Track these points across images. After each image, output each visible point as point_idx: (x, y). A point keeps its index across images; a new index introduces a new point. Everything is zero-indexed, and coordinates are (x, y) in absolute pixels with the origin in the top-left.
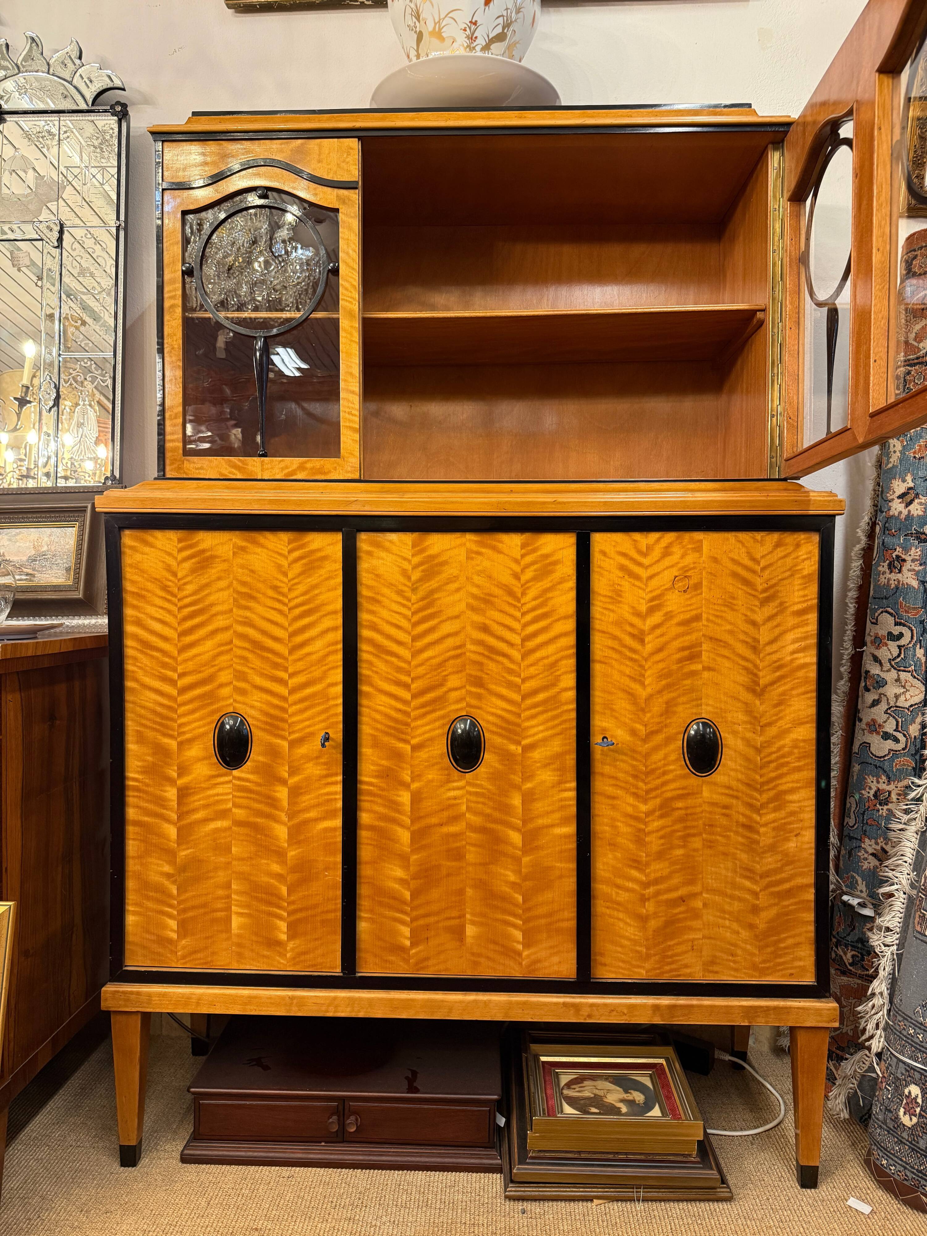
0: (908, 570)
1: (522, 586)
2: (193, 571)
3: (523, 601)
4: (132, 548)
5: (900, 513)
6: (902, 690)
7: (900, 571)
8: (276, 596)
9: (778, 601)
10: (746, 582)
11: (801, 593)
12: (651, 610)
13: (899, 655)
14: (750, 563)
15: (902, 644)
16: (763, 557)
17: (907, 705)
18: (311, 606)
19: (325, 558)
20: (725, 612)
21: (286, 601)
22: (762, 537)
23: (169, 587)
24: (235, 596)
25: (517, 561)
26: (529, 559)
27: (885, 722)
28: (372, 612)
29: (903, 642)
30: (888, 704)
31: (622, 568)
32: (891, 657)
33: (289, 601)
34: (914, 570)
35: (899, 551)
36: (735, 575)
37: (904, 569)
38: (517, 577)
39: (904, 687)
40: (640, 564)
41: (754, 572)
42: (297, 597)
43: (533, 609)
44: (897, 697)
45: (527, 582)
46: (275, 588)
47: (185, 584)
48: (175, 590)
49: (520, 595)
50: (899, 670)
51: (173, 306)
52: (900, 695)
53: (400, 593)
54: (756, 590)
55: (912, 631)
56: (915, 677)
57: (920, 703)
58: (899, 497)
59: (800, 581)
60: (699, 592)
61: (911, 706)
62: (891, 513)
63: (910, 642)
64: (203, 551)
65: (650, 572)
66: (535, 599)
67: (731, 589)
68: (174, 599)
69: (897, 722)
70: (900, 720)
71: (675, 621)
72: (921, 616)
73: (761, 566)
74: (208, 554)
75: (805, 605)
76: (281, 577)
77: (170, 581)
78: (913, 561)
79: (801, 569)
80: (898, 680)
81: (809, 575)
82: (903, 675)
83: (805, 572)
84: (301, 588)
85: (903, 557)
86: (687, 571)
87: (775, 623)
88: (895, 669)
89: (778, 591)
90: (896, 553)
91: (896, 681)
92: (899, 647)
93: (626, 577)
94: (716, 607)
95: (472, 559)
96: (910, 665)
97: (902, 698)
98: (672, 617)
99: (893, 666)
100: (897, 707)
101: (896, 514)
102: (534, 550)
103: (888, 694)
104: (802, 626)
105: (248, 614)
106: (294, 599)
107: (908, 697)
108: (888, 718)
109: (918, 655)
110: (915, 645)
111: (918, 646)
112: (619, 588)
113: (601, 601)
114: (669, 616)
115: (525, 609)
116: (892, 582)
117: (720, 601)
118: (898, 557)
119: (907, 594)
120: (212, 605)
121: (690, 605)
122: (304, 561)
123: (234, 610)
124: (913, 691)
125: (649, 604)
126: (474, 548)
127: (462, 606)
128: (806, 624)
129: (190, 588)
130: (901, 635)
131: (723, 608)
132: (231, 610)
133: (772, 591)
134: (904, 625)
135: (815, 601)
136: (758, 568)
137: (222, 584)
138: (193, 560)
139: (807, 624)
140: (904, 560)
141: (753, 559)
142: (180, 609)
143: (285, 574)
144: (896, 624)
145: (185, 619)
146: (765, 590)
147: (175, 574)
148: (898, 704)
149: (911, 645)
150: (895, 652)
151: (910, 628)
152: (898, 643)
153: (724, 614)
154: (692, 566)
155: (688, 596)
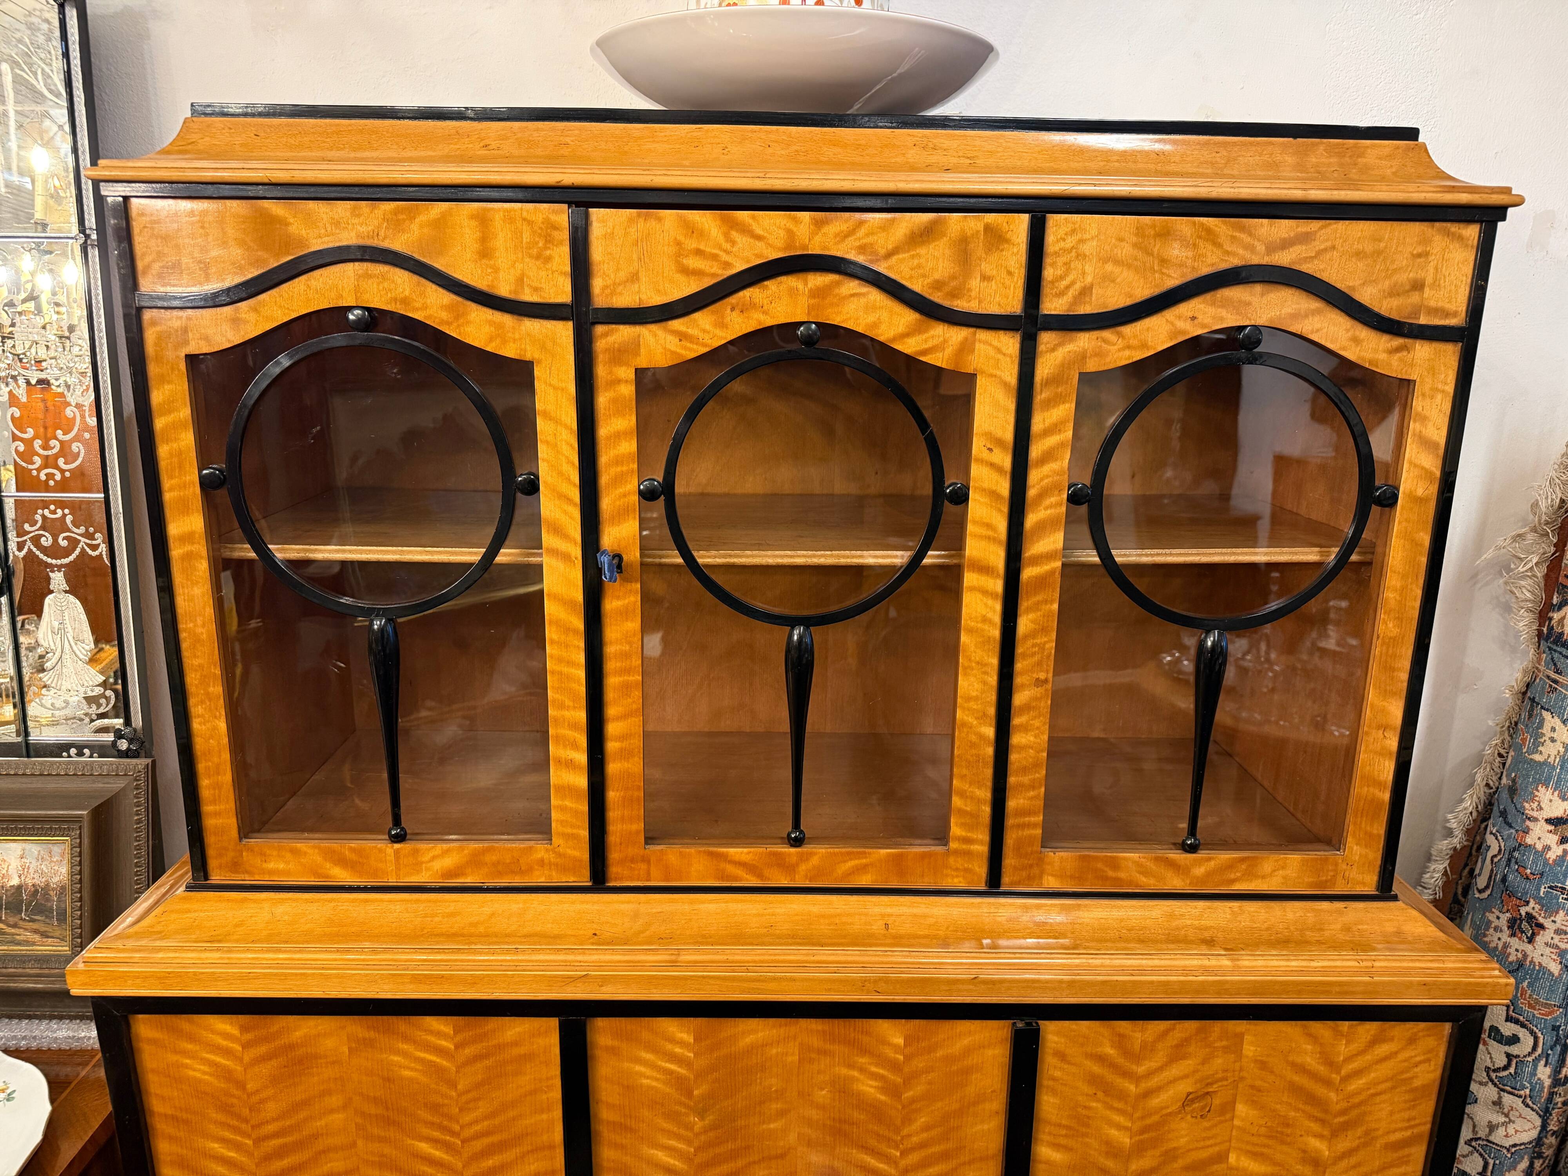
0: (1546, 944)
1: (904, 1107)
2: (275, 1080)
3: (905, 1132)
4: (154, 1042)
5: (1548, 848)
6: (1502, 1119)
7: (1531, 940)
8: (436, 1119)
9: (1364, 1128)
10: (1312, 1099)
11: (1406, 1115)
12: (1139, 1149)
13: (1506, 1068)
14: (1322, 1069)
15: (1515, 1053)
16: (1348, 1059)
17: (1507, 1143)
18: (504, 1136)
19: (529, 1057)
20: (1268, 1146)
21: (457, 1128)
22: (1350, 1027)
23: (232, 1106)
24: (359, 1120)
25: (895, 1067)
26: (919, 1063)
27: (1464, 1156)
28: (621, 1147)
29: (1514, 1050)
30: (1474, 1131)
31: (1094, 1080)
32: (1490, 1065)
33: (462, 1127)
34: (1557, 947)
35: (1532, 907)
36: (1296, 1090)
37: (1539, 939)
38: (894, 1091)
39: (1507, 1115)
40: (1126, 1074)
41: (1328, 1083)
42: (476, 1122)
43: (922, 1146)
44: (1492, 1128)
45: (913, 1101)
46: (435, 1108)
47: (262, 1101)
48: (246, 1112)
49: (898, 1122)
50: (1503, 1090)
51: (189, 557)
52: (1497, 1126)
53: (672, 1116)
54: (1326, 1111)
55: (1536, 1039)
56: (1527, 1106)
57: (1530, 1142)
58: (1549, 821)
59: (1407, 1097)
60: (1228, 1116)
61: (1515, 1145)
62: (1529, 840)
63: (1529, 1054)
64: (291, 1047)
65: (1144, 1085)
66: (927, 1128)
67: (1282, 1109)
68: (244, 1126)
69: (1486, 1165)
70: (1491, 1162)
71: (1180, 1163)
72: (1556, 1019)
73: (1343, 1072)
74: (301, 1052)
75: (1408, 1133)
76: (444, 1089)
77: (233, 1096)
78: (1558, 932)
79: (1412, 1078)
80: (1498, 1103)
81: (1424, 1086)
82: (1507, 1099)
83: (1417, 1083)
84: (483, 1108)
85: (1541, 920)
86: (1211, 1084)
87: (1353, 1160)
88: (1495, 1085)
89: (1364, 1114)
90: (1528, 909)
91: (1494, 1103)
92: (1509, 1056)
93: (1100, 1094)
94: (1255, 1140)
95: (811, 1061)
96: (1523, 1087)
97: (1501, 1131)
98: (1175, 1158)
99: (1492, 1081)
100: (1488, 1141)
101: (1539, 847)
102: (931, 1049)
103: (1477, 1119)
104: (1398, 1166)
105: (387, 1150)
106: (470, 1124)
107: (1511, 1131)
108: (1471, 1153)
109: (1539, 1076)
110: (1536, 1061)
111: (1543, 1062)
112: (1084, 1112)
113: (1050, 1134)
114: (1170, 1156)
115: (907, 1144)
116: (1512, 950)
117: (1263, 1130)
118: (1530, 917)
119: (1537, 979)
120: (315, 1136)
121: (1209, 1138)
122: (487, 1062)
123: (360, 1143)
124: (1519, 1124)
125: (1137, 1138)
126: (816, 1042)
127: (792, 1138)
128: (1404, 1161)
129: (272, 1109)
130: (1514, 1040)
131: (1266, 1141)
132: (354, 1145)
133: (1354, 1113)
134: (1523, 1026)
135: (1428, 1127)
136: (1336, 1078)
137: (335, 1101)
138: (274, 1063)
139: (1407, 1163)
140: (1541, 927)
141: (1331, 1064)
142: (258, 1141)
143: (453, 1085)
144: (1509, 1019)
145: (268, 1158)
146: (1344, 1112)
147: (241, 1086)
148: (1491, 1138)
149: (1530, 1059)
150: (1501, 1061)
151: (1532, 1033)
152: (1507, 1048)
153: (1265, 1150)
154: (1220, 1075)
155: (1206, 1124)
